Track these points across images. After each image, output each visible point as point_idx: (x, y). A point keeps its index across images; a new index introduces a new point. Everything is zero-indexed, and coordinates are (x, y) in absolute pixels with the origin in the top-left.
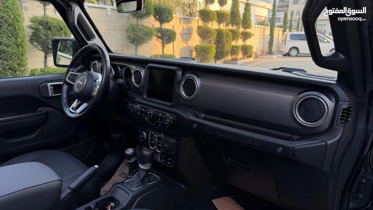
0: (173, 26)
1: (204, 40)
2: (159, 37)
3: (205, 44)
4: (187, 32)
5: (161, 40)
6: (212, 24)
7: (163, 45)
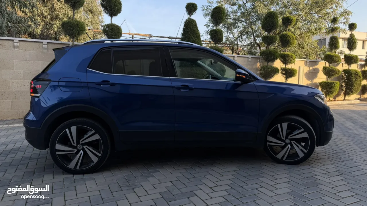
0: (299, 67)
1: (329, 77)
2: (283, 74)
3: (330, 80)
4: (313, 71)
5: (285, 76)
6: (342, 66)
7: (286, 79)
